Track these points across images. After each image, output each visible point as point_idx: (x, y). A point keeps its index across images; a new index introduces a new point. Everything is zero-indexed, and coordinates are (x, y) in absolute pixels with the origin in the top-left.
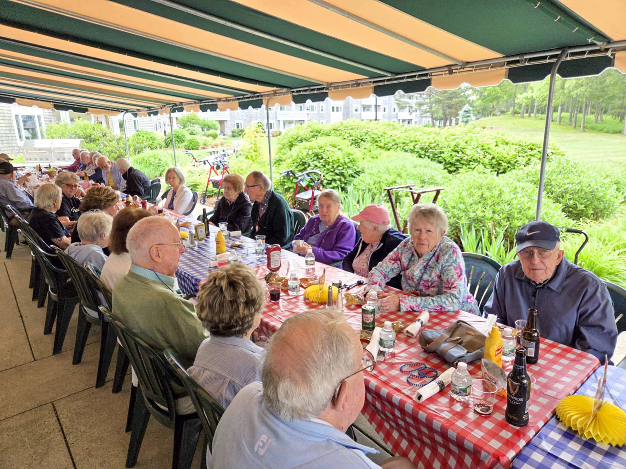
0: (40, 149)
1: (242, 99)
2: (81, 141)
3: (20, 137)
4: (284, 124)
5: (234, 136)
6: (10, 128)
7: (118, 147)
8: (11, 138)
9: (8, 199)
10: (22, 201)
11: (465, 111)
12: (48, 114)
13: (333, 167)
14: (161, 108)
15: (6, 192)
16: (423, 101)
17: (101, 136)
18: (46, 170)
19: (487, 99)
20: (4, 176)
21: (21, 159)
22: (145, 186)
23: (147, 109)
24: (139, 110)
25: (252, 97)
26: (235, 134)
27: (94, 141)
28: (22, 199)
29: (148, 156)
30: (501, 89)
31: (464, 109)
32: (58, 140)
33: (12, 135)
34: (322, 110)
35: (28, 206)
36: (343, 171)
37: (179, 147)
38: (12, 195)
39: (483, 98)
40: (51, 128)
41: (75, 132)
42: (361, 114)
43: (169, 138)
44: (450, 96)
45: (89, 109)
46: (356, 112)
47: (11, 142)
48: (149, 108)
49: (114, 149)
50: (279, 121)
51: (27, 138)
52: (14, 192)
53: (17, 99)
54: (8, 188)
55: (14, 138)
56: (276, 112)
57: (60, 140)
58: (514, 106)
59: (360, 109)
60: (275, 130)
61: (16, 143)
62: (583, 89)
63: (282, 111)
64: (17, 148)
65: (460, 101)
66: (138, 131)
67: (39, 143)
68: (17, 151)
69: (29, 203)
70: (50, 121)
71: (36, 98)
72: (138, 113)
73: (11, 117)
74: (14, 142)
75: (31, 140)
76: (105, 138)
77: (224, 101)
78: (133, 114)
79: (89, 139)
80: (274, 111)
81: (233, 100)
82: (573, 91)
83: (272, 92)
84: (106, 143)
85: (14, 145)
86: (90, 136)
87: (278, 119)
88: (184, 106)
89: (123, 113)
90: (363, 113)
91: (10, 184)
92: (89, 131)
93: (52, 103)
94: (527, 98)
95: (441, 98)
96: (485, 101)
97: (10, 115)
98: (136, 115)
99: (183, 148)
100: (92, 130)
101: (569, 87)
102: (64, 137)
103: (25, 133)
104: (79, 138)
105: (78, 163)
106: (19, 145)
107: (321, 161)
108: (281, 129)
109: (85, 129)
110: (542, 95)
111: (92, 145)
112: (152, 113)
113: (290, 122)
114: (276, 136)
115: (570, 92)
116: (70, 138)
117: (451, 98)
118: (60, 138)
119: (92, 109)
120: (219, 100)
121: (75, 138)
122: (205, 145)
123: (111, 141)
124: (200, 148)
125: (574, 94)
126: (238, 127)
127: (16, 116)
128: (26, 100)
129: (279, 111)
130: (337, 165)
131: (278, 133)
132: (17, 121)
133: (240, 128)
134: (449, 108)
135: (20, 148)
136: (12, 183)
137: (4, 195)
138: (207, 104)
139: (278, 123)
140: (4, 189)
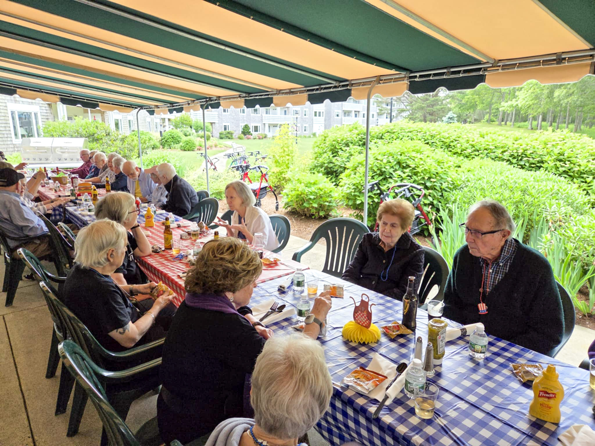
0: (38, 148)
1: (317, 89)
2: (85, 141)
3: (16, 135)
4: (269, 127)
5: (221, 138)
6: (6, 125)
7: (122, 147)
8: (6, 136)
9: (12, 222)
10: (31, 225)
11: (449, 118)
12: (45, 111)
13: (423, 178)
14: (189, 104)
15: (9, 212)
16: (405, 107)
17: (105, 135)
18: (55, 175)
19: (464, 107)
20: (7, 188)
21: (16, 158)
22: (193, 201)
23: (169, 105)
24: (157, 107)
25: (335, 87)
26: (222, 136)
27: (97, 140)
28: (32, 222)
29: (156, 157)
30: (479, 98)
31: (447, 116)
32: (57, 138)
33: (7, 132)
34: (305, 115)
35: (39, 233)
36: (435, 184)
37: (175, 148)
38: (17, 216)
39: (461, 106)
40: (49, 126)
41: (77, 131)
42: (342, 119)
43: (164, 138)
44: (432, 103)
45: (100, 104)
46: (337, 117)
47: (6, 139)
48: (172, 103)
49: (118, 149)
50: (264, 124)
51: (23, 136)
52: (20, 212)
53: (18, 90)
54: (13, 206)
55: (9, 136)
56: (262, 115)
57: (60, 139)
58: (490, 114)
59: (341, 114)
60: (260, 132)
61: (12, 141)
62: (575, 98)
63: (268, 115)
64: (12, 146)
65: (442, 108)
66: (133, 131)
67: (34, 141)
68: (11, 150)
69: (42, 227)
70: (47, 119)
71: (40, 90)
72: (156, 109)
73: (7, 113)
74: (9, 139)
75: (26, 138)
76: (108, 137)
77: (286, 93)
78: (147, 111)
79: (92, 138)
80: (260, 115)
81: (301, 92)
82: (563, 99)
83: (375, 79)
84: (110, 143)
85: (9, 143)
86: (93, 135)
87: (264, 122)
88: (222, 102)
89: (137, 110)
90: (343, 118)
91: (15, 200)
92: (92, 130)
93: (58, 96)
94: (511, 106)
95: (423, 105)
96: (462, 108)
97: (5, 111)
98: (152, 113)
99: (179, 149)
100: (95, 129)
101: (559, 96)
102: (65, 135)
103: (21, 131)
104: (81, 137)
105: (88, 166)
106: (14, 143)
107: (407, 170)
108: (267, 132)
109: (88, 127)
110: (527, 103)
111: (94, 145)
112: (175, 110)
113: (275, 126)
114: (262, 139)
115: (560, 100)
116: (72, 136)
117: (433, 106)
118: (60, 136)
119: (103, 104)
120: (279, 92)
121: (77, 137)
122: (200, 146)
123: (115, 140)
124: (196, 149)
125: (564, 102)
126: (225, 129)
127: (13, 113)
128: (29, 91)
129: (264, 115)
130: (428, 175)
131: (264, 136)
132: (13, 118)
133: (227, 130)
134: (430, 115)
135: (15, 146)
136: (17, 199)
137: (6, 216)
138: (257, 97)
139: (263, 126)
140: (6, 207)
